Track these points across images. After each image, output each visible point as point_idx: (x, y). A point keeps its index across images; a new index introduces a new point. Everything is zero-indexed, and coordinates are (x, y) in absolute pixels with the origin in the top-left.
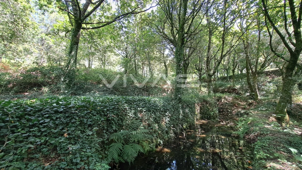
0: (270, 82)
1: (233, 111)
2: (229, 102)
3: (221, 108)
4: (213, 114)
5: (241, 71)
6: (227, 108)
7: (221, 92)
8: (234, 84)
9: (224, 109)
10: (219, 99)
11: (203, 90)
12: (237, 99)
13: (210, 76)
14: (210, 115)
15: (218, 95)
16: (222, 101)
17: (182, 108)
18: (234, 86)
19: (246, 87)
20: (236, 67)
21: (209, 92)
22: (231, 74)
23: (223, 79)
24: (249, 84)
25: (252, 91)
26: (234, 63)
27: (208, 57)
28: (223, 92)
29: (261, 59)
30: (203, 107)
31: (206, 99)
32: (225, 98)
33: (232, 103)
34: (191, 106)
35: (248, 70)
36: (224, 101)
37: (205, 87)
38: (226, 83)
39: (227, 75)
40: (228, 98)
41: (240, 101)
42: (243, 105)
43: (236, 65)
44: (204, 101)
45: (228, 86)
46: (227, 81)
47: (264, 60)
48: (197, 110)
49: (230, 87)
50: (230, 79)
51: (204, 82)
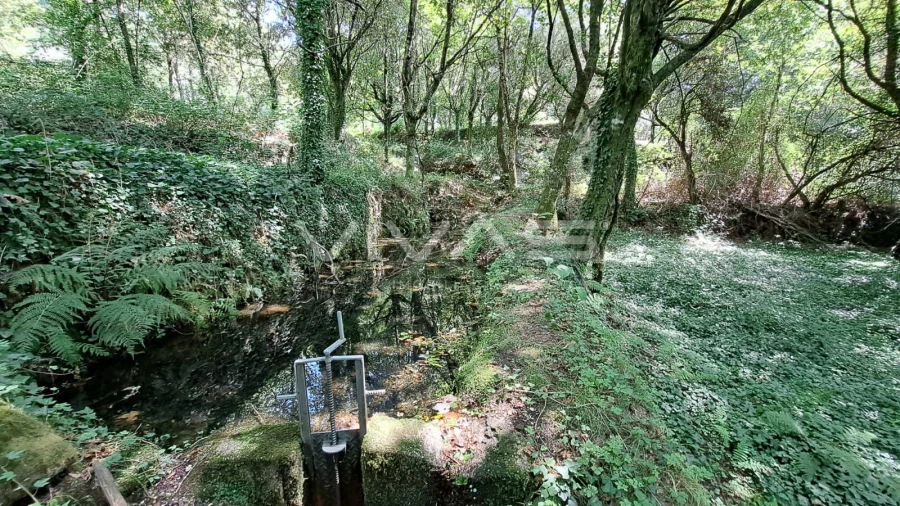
0: (539, 151)
2: (456, 194)
3: (438, 211)
4: (417, 224)
5: (489, 119)
6: (451, 211)
7: (440, 172)
8: (470, 151)
9: (444, 212)
10: (433, 189)
11: (395, 164)
12: (473, 188)
13: (412, 119)
14: (408, 226)
15: (430, 177)
16: (441, 193)
17: (328, 200)
18: (470, 156)
19: (495, 159)
20: (476, 104)
21: (409, 167)
22: (466, 125)
23: (448, 136)
24: (501, 151)
25: (506, 171)
26: (473, 92)
27: (408, 58)
28: (443, 172)
29: (530, 93)
30: (392, 204)
31: (398, 183)
32: (447, 185)
33: (461, 198)
34: (355, 197)
35: (500, 115)
36: (444, 194)
37: (399, 154)
38: (452, 148)
39: (457, 128)
40: (454, 185)
41: (480, 194)
42: (484, 204)
43: (478, 101)
44: (393, 191)
45: (458, 155)
46: (456, 142)
47: (535, 94)
48: (375, 210)
49: (460, 159)
50: (462, 138)
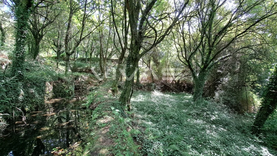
0: (113, 67)
1: (87, 88)
2: (85, 80)
3: (78, 86)
4: (69, 92)
5: (97, 56)
6: (83, 86)
7: (79, 72)
8: (90, 65)
9: (80, 86)
10: (76, 78)
11: (61, 69)
12: (91, 78)
13: (68, 55)
14: (65, 93)
15: (76, 74)
16: (79, 80)
17: (25, 87)
18: (90, 67)
19: (99, 68)
20: (93, 51)
21: (67, 71)
22: (89, 57)
23: (82, 60)
24: (101, 66)
25: (102, 73)
26: (92, 47)
27: (67, 35)
28: (81, 72)
29: (110, 50)
30: (57, 85)
31: (61, 77)
32: (82, 77)
33: (87, 81)
34: (39, 85)
35: (101, 56)
36: (81, 80)
37: (63, 65)
38: (84, 64)
39: (86, 58)
40: (84, 77)
41: (94, 80)
42: (95, 83)
43: (93, 50)
44: (58, 80)
45: (86, 66)
46: (86, 62)
47: (111, 51)
48: (49, 88)
49: (87, 68)
50: (88, 61)
51: (63, 60)
